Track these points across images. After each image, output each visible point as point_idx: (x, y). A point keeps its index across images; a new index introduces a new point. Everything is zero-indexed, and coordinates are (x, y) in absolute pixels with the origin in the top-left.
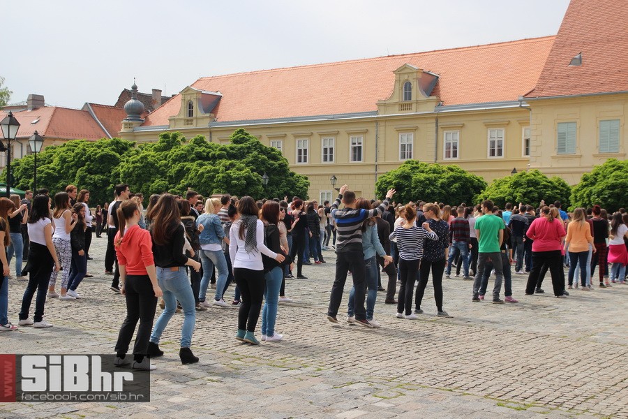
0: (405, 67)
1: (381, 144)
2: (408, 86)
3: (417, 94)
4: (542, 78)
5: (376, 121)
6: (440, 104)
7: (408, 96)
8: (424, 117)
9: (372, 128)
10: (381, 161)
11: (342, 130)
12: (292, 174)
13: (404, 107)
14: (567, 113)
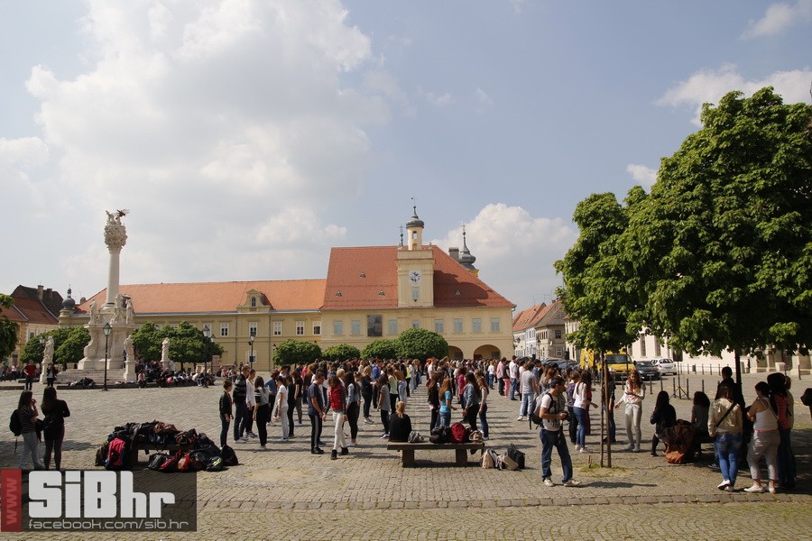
0: (253, 290)
1: (239, 328)
2: (254, 299)
3: (258, 303)
4: (325, 301)
5: (236, 316)
6: (272, 308)
7: (254, 304)
8: (263, 315)
9: (234, 320)
10: (239, 336)
11: (216, 320)
12: (213, 343)
13: (251, 310)
14: (338, 317)
